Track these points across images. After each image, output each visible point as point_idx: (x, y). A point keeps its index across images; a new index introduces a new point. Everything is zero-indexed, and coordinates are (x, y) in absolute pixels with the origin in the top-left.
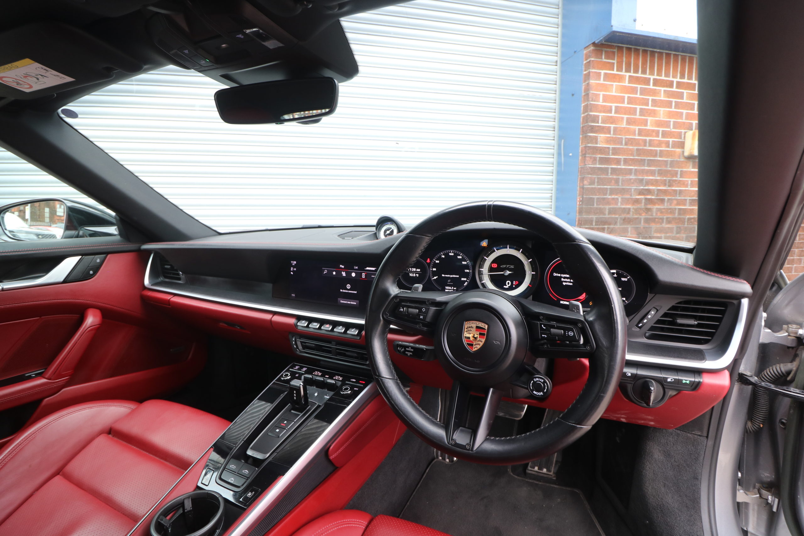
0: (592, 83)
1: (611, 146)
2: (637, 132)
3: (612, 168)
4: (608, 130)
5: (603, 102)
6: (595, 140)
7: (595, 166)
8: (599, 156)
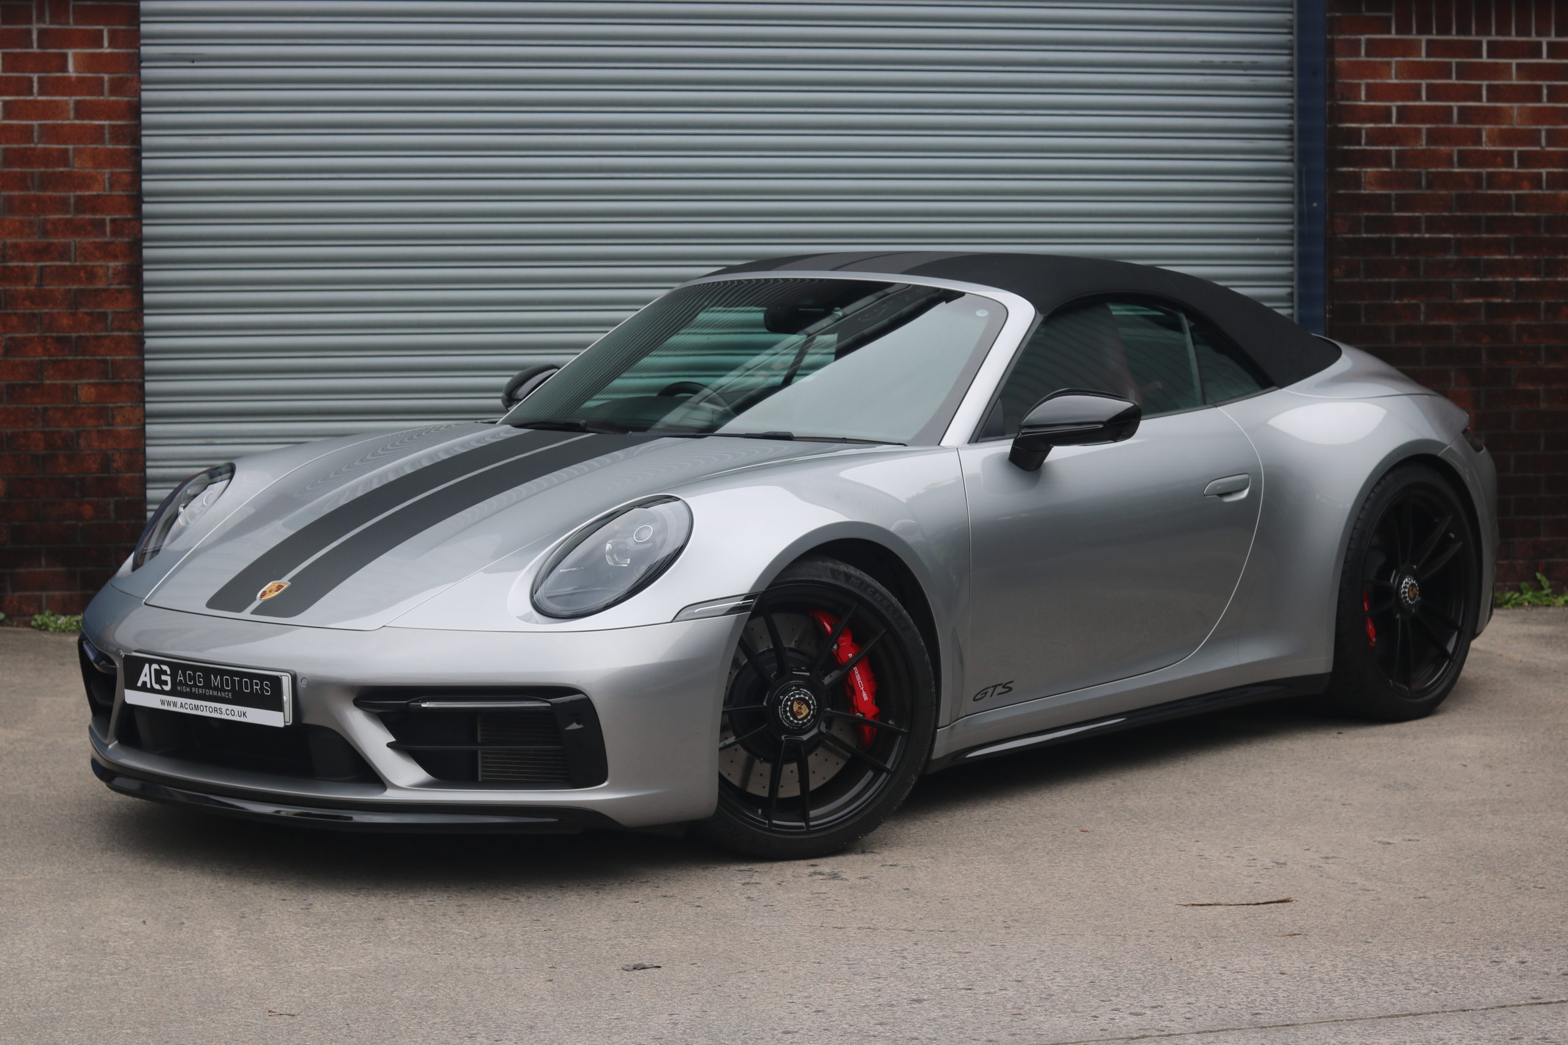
0: (1339, 62)
1: (1393, 192)
2: (1455, 159)
3: (1399, 240)
4: (1384, 159)
5: (1368, 99)
6: (1355, 180)
7: (1357, 236)
8: (1365, 214)
